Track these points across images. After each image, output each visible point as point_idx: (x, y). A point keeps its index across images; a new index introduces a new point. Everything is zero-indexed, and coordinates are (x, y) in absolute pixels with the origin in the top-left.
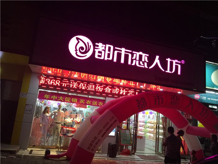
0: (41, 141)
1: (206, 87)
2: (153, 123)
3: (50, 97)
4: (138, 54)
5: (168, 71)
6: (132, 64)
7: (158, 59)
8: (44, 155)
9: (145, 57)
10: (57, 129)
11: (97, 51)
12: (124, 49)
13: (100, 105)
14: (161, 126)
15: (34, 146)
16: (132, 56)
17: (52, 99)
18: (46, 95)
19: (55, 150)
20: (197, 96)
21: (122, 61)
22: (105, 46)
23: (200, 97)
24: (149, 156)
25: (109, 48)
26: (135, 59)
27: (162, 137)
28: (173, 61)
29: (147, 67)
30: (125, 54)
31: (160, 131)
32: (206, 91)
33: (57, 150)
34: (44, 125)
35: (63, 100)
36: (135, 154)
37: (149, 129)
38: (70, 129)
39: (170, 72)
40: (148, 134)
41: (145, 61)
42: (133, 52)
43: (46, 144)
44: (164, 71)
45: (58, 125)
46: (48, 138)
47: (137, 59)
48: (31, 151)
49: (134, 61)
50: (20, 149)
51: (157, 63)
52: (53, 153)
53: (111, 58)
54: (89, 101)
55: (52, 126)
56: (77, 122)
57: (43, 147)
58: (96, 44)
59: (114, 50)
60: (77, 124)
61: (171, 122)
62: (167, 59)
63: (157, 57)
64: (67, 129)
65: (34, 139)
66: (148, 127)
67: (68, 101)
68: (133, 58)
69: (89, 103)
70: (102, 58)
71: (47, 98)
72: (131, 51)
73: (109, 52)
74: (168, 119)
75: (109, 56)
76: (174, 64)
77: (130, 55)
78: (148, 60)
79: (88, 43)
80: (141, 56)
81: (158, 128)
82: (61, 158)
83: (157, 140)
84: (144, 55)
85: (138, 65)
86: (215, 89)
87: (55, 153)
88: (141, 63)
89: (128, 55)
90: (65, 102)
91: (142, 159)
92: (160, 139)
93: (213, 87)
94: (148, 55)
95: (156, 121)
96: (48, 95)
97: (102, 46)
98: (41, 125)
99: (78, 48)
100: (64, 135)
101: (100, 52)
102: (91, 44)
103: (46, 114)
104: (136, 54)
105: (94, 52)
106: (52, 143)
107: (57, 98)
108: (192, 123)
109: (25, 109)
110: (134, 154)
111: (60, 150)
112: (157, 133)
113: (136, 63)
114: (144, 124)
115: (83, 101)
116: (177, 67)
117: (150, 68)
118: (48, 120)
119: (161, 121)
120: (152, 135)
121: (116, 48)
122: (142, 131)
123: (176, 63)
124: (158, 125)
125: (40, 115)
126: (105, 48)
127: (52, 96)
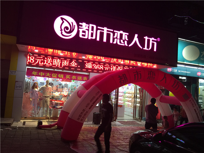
0: (32, 113)
1: (178, 62)
2: (131, 94)
3: (38, 73)
4: (119, 33)
5: (146, 48)
6: (114, 43)
7: (137, 38)
8: (37, 126)
9: (125, 36)
10: (46, 102)
11: (81, 30)
12: (106, 28)
13: (84, 80)
14: (138, 96)
15: (26, 118)
16: (114, 35)
17: (40, 76)
18: (34, 72)
19: (46, 121)
20: (169, 70)
21: (105, 40)
22: (88, 25)
23: (172, 70)
24: (128, 121)
25: (93, 28)
26: (117, 38)
27: (139, 105)
28: (150, 38)
29: (127, 45)
30: (107, 33)
31: (137, 100)
32: (178, 65)
33: (48, 120)
34: (34, 99)
35: (50, 76)
36: (117, 120)
37: (127, 99)
38: (58, 102)
39: (148, 49)
40: (127, 103)
41: (125, 40)
42: (115, 31)
43: (37, 115)
44: (142, 48)
45: (47, 99)
46: (38, 111)
47: (118, 38)
48: (24, 122)
49: (116, 40)
50: (14, 121)
51: (136, 41)
52: (45, 123)
53: (94, 38)
54: (74, 76)
55: (41, 99)
56: (64, 95)
57: (34, 119)
58: (80, 24)
59: (97, 29)
60: (64, 97)
61: (146, 92)
62: (145, 38)
63: (136, 35)
64: (56, 102)
65: (26, 112)
66: (127, 97)
67: (55, 77)
68: (114, 37)
69: (75, 78)
70: (86, 37)
71: (35, 75)
72: (112, 30)
73: (92, 32)
74: (144, 90)
75: (92, 36)
76: (151, 42)
77: (112, 34)
78: (128, 39)
79: (72, 23)
80: (121, 35)
81: (135, 97)
82: (53, 128)
83: (135, 107)
84: (124, 34)
85: (119, 43)
86: (185, 63)
87: (46, 123)
88: (122, 41)
89: (110, 34)
90: (52, 78)
91: (122, 124)
92: (137, 107)
93: (184, 61)
94: (128, 34)
95: (133, 92)
96: (35, 72)
97: (86, 26)
98: (31, 99)
99: (63, 28)
100: (54, 107)
101: (84, 32)
102: (75, 24)
103: (35, 89)
104: (117, 33)
105: (78, 32)
106: (42, 115)
107: (45, 74)
108: (164, 92)
109: (16, 86)
110: (115, 120)
111: (50, 120)
112: (135, 102)
113: (117, 41)
114: (123, 94)
115: (69, 77)
116: (153, 44)
117: (130, 46)
118: (38, 95)
119: (138, 91)
120: (130, 104)
121: (99, 27)
122: (121, 101)
123: (153, 41)
124: (135, 95)
125: (30, 90)
126: (89, 27)
127: (40, 73)
